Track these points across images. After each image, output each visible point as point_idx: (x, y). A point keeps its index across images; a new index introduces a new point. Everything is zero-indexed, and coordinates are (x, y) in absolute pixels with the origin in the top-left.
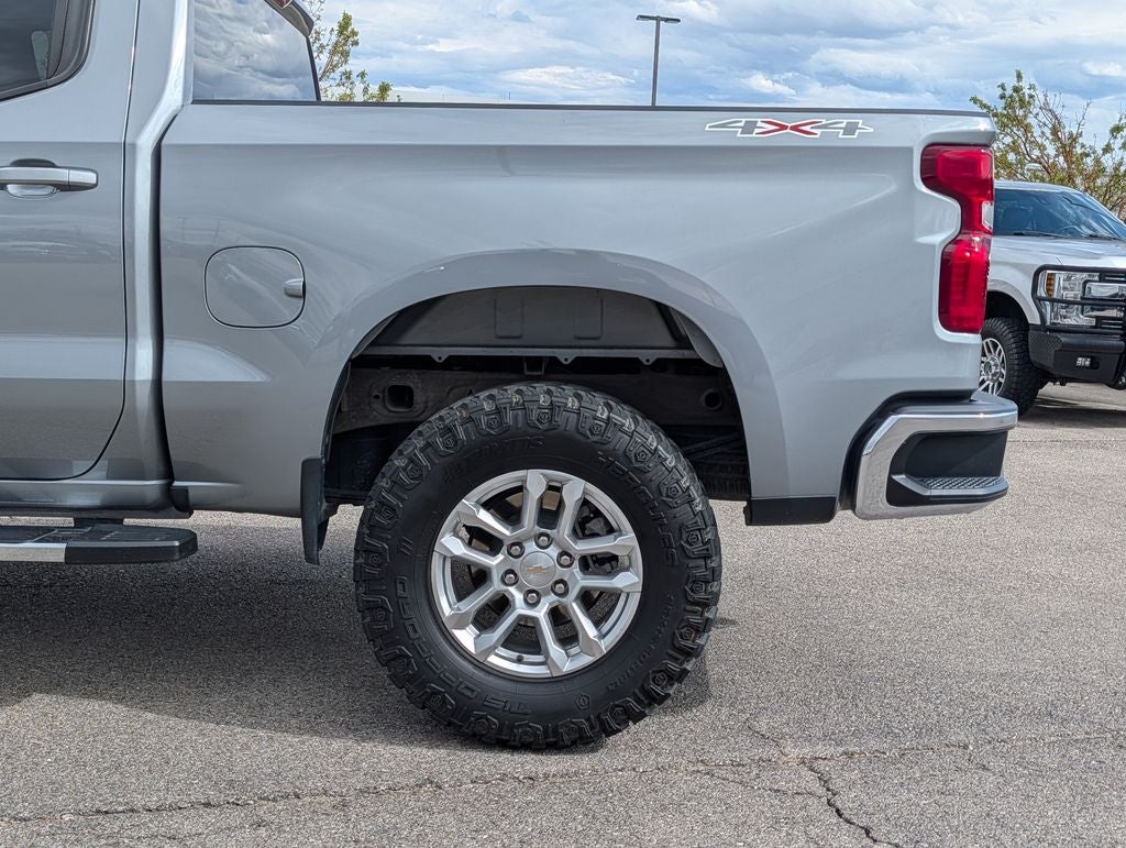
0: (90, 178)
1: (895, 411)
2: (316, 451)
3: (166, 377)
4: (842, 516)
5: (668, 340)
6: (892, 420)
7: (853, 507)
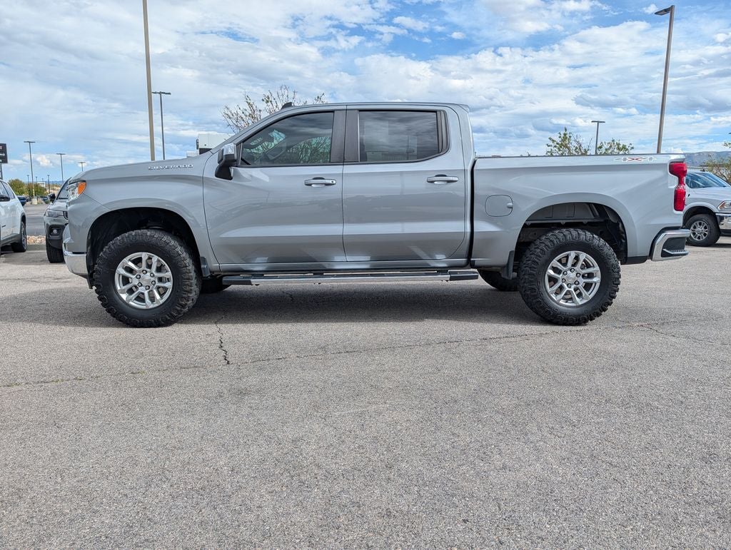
0: (456, 179)
1: (663, 232)
2: (514, 249)
3: (475, 230)
4: (648, 261)
5: (593, 217)
6: (663, 234)
7: (651, 259)
